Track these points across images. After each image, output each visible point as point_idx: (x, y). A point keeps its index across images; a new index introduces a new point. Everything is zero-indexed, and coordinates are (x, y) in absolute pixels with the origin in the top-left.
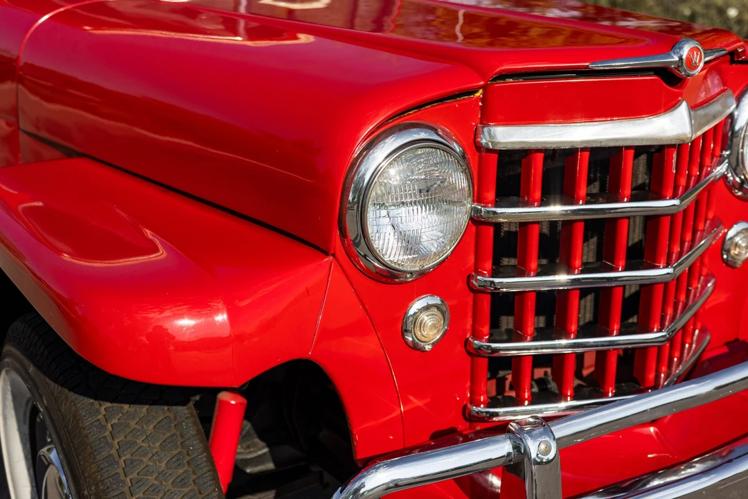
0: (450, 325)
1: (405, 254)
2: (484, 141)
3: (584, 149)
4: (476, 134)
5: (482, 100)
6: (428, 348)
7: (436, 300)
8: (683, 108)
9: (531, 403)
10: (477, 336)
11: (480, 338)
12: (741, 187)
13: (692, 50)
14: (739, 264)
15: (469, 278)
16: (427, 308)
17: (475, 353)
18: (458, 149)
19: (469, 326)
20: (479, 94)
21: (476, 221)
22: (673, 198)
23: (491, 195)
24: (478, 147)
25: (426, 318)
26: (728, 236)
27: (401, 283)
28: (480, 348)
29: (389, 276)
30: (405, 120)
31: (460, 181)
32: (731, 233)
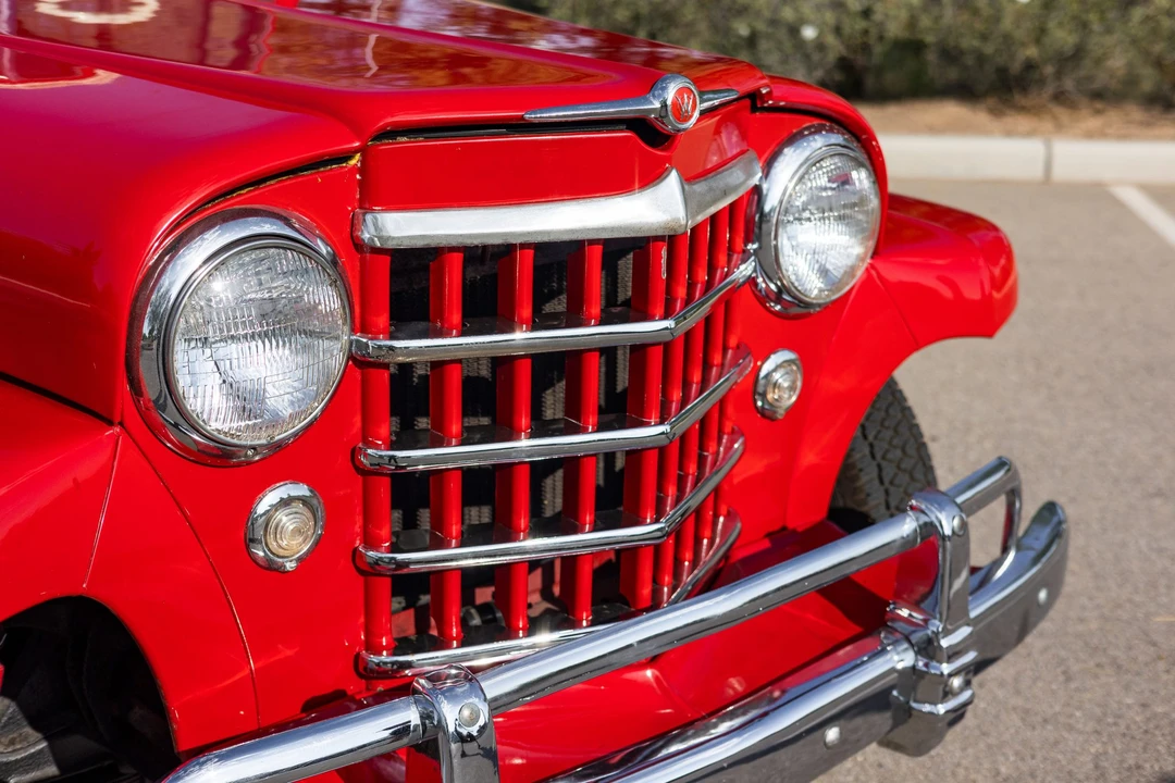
0: (326, 527)
1: (241, 418)
2: (366, 236)
3: (523, 246)
4: (353, 225)
5: (361, 171)
6: (290, 566)
7: (302, 490)
8: (673, 180)
9: (462, 644)
10: (372, 544)
11: (376, 547)
12: (778, 299)
13: (680, 92)
14: (781, 413)
15: (354, 453)
16: (285, 503)
17: (371, 571)
18: (323, 249)
19: (357, 529)
20: (355, 161)
21: (358, 362)
22: (665, 317)
23: (383, 320)
24: (358, 245)
25: (284, 519)
26: (763, 373)
27: (239, 465)
28: (377, 562)
29: (219, 455)
30: (234, 203)
31: (327, 298)
32: (767, 367)
